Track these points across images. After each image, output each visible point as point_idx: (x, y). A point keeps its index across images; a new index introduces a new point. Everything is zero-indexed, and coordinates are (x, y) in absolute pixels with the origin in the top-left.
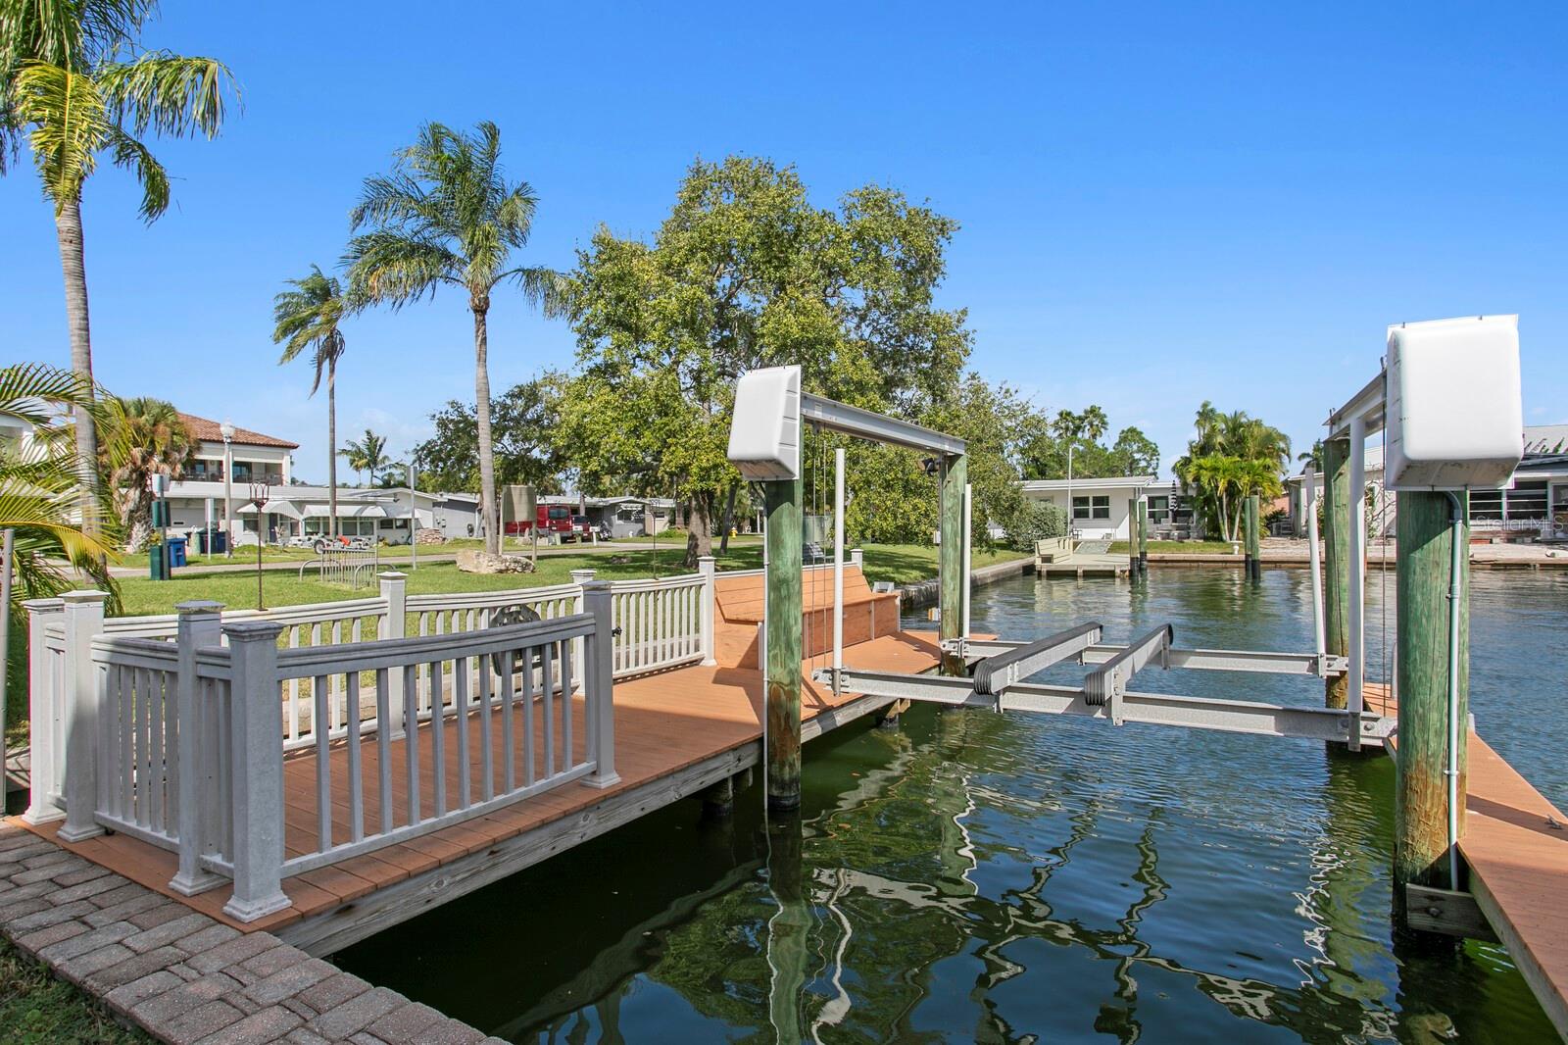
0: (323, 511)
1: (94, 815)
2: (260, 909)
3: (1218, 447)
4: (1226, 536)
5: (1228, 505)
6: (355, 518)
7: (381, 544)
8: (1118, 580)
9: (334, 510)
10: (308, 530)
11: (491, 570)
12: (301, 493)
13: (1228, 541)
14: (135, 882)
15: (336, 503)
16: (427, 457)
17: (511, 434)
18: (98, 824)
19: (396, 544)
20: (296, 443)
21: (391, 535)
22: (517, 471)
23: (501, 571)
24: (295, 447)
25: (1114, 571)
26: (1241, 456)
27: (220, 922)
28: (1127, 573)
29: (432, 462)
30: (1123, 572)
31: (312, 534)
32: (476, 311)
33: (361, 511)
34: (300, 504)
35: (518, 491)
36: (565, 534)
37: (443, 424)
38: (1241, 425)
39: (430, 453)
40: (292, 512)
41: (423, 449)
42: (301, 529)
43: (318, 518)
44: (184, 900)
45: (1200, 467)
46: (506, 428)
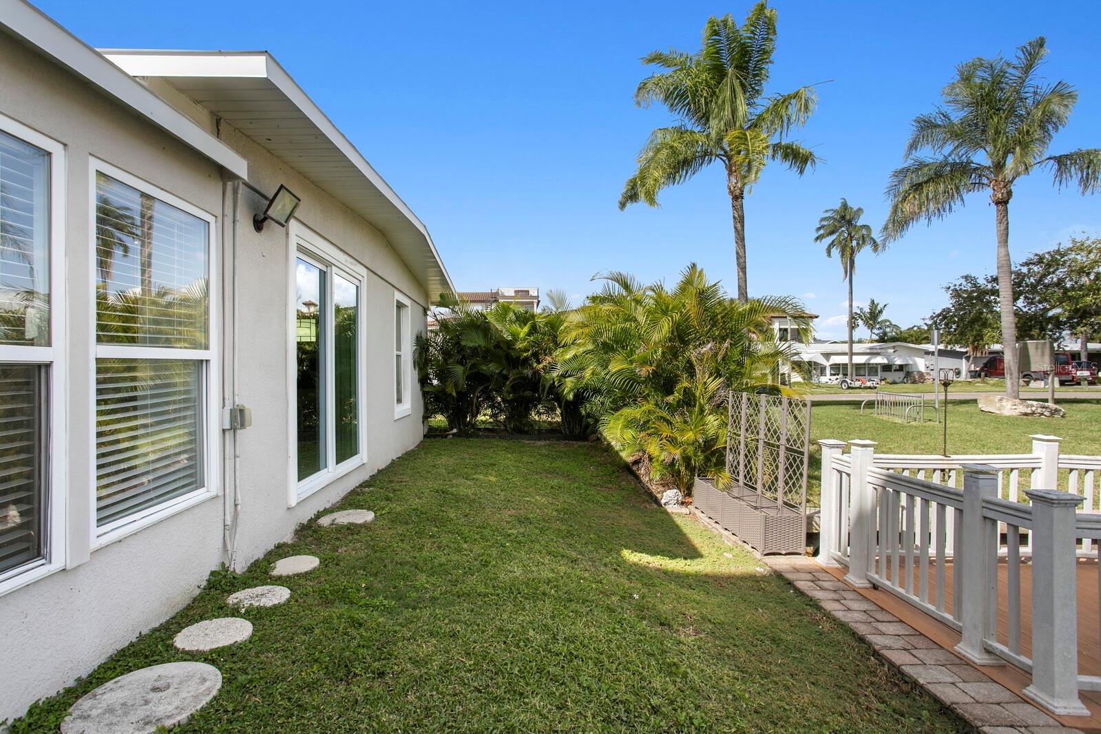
0: (844, 360)
1: (866, 574)
2: (1065, 708)
6: (864, 364)
7: (883, 383)
9: (851, 359)
10: (833, 372)
11: (1015, 413)
12: (828, 348)
14: (921, 634)
15: (852, 354)
16: (942, 321)
17: (1026, 298)
18: (868, 580)
19: (894, 383)
20: (817, 314)
21: (891, 376)
22: (1031, 328)
23: (1026, 414)
24: (817, 317)
27: (1028, 703)
29: (947, 325)
31: (834, 375)
32: (997, 203)
33: (869, 359)
34: (827, 356)
35: (1034, 346)
36: (1064, 378)
37: (957, 293)
39: (945, 318)
40: (822, 361)
41: (938, 316)
42: (828, 371)
43: (839, 365)
44: (977, 667)
46: (1021, 293)
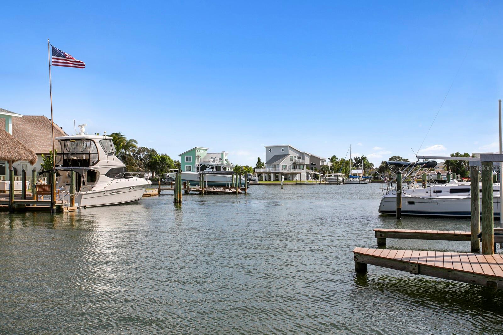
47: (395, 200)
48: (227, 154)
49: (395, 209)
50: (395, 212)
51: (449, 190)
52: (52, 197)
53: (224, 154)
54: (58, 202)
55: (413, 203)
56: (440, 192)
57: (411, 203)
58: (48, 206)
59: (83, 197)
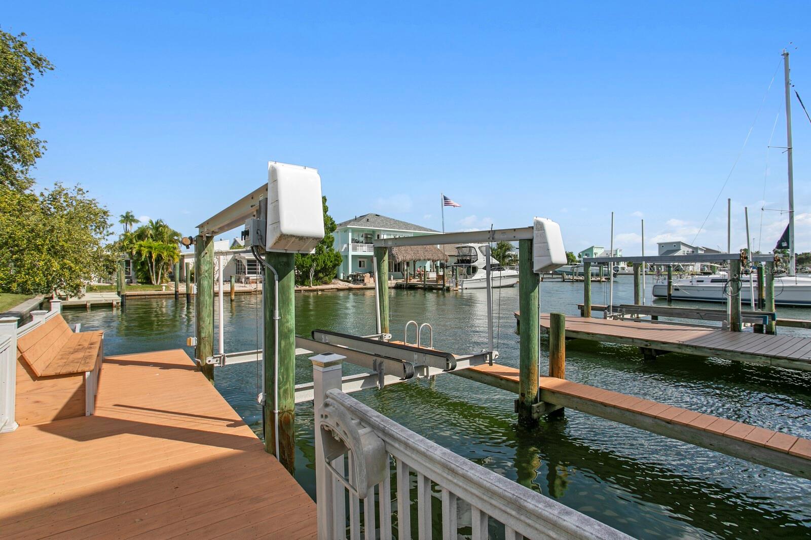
3: (149, 235)
4: (154, 282)
5: (156, 265)
8: (115, 309)
13: (156, 284)
25: (112, 303)
26: (162, 241)
28: (120, 304)
30: (118, 303)
38: (161, 226)
45: (141, 246)
47: (667, 287)
48: (620, 250)
49: (666, 294)
50: (666, 296)
51: (710, 280)
52: (444, 282)
53: (618, 251)
54: (447, 285)
55: (678, 290)
56: (703, 281)
57: (677, 290)
58: (442, 287)
59: (464, 282)
